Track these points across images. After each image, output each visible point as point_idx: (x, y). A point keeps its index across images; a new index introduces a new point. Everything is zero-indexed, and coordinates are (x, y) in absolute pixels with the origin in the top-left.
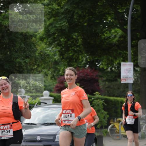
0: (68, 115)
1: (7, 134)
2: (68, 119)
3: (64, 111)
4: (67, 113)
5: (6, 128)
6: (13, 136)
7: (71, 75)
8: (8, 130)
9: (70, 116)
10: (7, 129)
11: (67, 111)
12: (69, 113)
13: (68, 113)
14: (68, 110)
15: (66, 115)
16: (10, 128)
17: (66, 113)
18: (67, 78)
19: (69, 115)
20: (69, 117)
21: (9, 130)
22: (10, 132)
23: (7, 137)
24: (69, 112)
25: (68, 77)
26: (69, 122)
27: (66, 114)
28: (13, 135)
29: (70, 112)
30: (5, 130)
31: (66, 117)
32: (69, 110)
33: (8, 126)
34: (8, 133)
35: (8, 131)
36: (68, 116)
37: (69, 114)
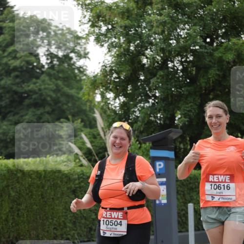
0: (222, 184)
1: (116, 227)
2: (222, 193)
3: (215, 176)
5: (116, 217)
6: (125, 233)
7: (218, 116)
8: (119, 221)
9: (227, 187)
10: (118, 218)
11: (222, 176)
12: (225, 182)
16: (122, 218)
17: (221, 180)
18: (211, 123)
19: (224, 186)
20: (224, 189)
21: (121, 222)
22: (121, 225)
23: (115, 232)
24: (225, 180)
25: (214, 120)
26: (223, 198)
27: (219, 182)
28: (126, 231)
29: (227, 181)
30: (114, 220)
31: (218, 187)
33: (120, 214)
36: (222, 187)
37: (226, 184)
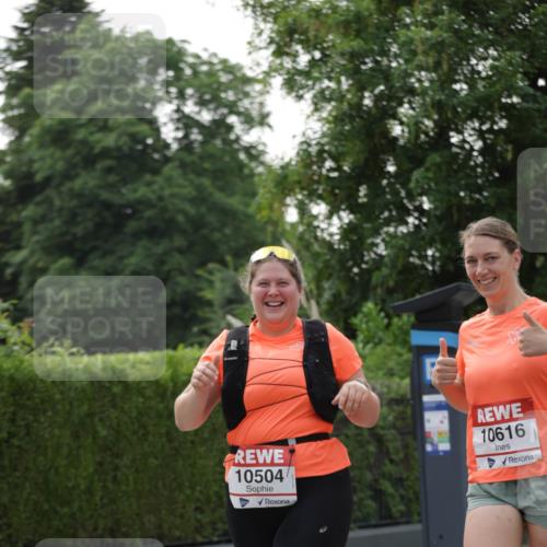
0: (504, 426)
2: (508, 446)
3: (487, 410)
4: (503, 420)
6: (294, 498)
7: (489, 257)
9: (517, 430)
10: (272, 464)
11: (501, 407)
12: (512, 419)
13: (507, 417)
14: (504, 404)
15: (494, 427)
17: (499, 418)
19: (509, 428)
20: (511, 437)
23: (270, 498)
24: (511, 415)
25: (479, 268)
26: (513, 460)
27: (496, 422)
28: (295, 491)
29: (515, 416)
30: (265, 469)
31: (498, 435)
32: (511, 402)
33: (278, 453)
34: (276, 482)
35: (274, 473)
36: (506, 433)
37: (513, 425)
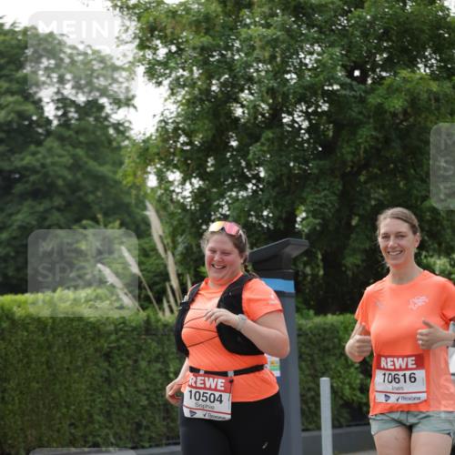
1: (212, 405)
3: (389, 360)
5: (213, 387)
6: (229, 417)
8: (217, 394)
9: (410, 377)
10: (216, 390)
11: (400, 359)
14: (403, 357)
16: (223, 389)
17: (398, 367)
18: (386, 247)
19: (404, 375)
20: (405, 381)
21: (221, 396)
22: (221, 401)
23: (212, 414)
24: (407, 365)
25: (391, 242)
26: (405, 398)
28: (230, 412)
29: (410, 366)
30: (210, 392)
32: (408, 357)
33: (220, 382)
34: (217, 403)
35: (217, 396)
